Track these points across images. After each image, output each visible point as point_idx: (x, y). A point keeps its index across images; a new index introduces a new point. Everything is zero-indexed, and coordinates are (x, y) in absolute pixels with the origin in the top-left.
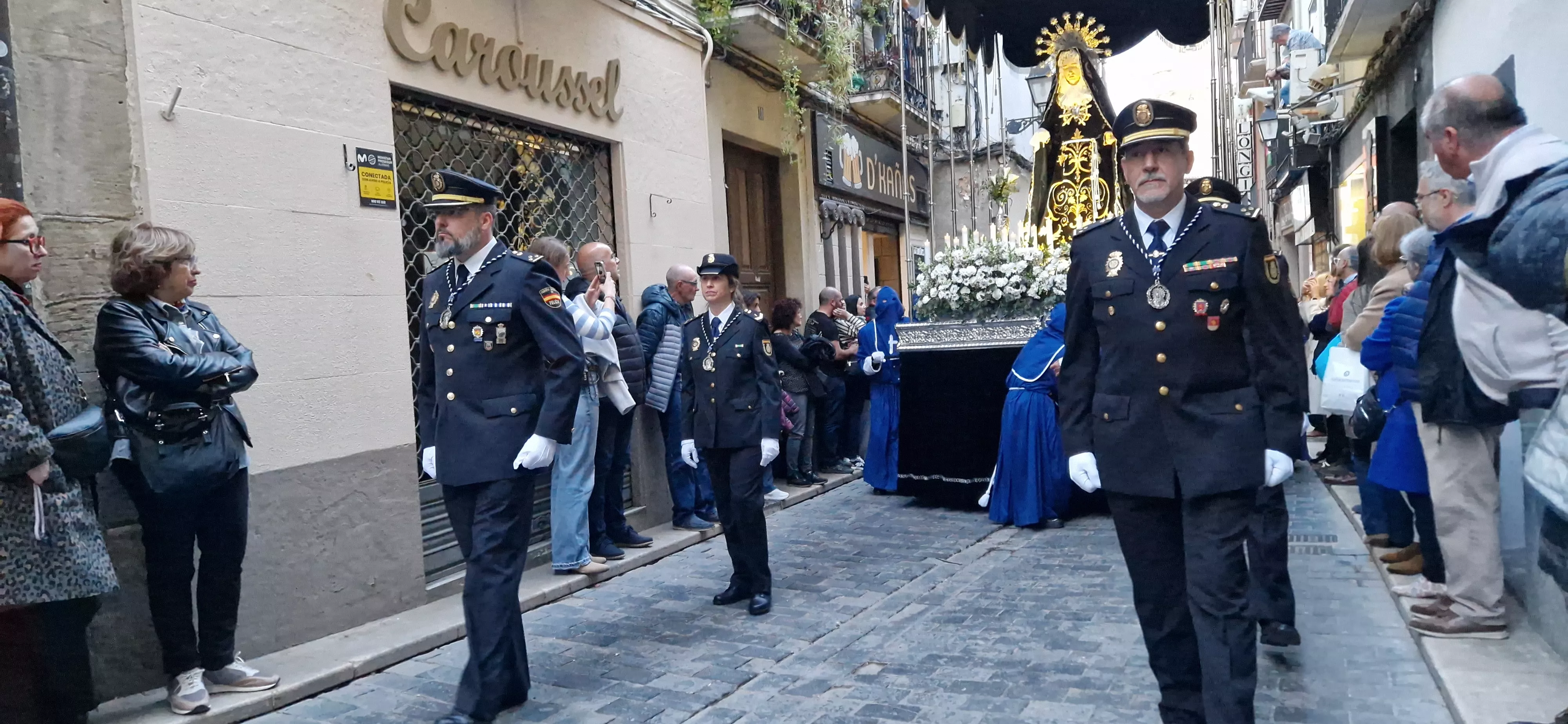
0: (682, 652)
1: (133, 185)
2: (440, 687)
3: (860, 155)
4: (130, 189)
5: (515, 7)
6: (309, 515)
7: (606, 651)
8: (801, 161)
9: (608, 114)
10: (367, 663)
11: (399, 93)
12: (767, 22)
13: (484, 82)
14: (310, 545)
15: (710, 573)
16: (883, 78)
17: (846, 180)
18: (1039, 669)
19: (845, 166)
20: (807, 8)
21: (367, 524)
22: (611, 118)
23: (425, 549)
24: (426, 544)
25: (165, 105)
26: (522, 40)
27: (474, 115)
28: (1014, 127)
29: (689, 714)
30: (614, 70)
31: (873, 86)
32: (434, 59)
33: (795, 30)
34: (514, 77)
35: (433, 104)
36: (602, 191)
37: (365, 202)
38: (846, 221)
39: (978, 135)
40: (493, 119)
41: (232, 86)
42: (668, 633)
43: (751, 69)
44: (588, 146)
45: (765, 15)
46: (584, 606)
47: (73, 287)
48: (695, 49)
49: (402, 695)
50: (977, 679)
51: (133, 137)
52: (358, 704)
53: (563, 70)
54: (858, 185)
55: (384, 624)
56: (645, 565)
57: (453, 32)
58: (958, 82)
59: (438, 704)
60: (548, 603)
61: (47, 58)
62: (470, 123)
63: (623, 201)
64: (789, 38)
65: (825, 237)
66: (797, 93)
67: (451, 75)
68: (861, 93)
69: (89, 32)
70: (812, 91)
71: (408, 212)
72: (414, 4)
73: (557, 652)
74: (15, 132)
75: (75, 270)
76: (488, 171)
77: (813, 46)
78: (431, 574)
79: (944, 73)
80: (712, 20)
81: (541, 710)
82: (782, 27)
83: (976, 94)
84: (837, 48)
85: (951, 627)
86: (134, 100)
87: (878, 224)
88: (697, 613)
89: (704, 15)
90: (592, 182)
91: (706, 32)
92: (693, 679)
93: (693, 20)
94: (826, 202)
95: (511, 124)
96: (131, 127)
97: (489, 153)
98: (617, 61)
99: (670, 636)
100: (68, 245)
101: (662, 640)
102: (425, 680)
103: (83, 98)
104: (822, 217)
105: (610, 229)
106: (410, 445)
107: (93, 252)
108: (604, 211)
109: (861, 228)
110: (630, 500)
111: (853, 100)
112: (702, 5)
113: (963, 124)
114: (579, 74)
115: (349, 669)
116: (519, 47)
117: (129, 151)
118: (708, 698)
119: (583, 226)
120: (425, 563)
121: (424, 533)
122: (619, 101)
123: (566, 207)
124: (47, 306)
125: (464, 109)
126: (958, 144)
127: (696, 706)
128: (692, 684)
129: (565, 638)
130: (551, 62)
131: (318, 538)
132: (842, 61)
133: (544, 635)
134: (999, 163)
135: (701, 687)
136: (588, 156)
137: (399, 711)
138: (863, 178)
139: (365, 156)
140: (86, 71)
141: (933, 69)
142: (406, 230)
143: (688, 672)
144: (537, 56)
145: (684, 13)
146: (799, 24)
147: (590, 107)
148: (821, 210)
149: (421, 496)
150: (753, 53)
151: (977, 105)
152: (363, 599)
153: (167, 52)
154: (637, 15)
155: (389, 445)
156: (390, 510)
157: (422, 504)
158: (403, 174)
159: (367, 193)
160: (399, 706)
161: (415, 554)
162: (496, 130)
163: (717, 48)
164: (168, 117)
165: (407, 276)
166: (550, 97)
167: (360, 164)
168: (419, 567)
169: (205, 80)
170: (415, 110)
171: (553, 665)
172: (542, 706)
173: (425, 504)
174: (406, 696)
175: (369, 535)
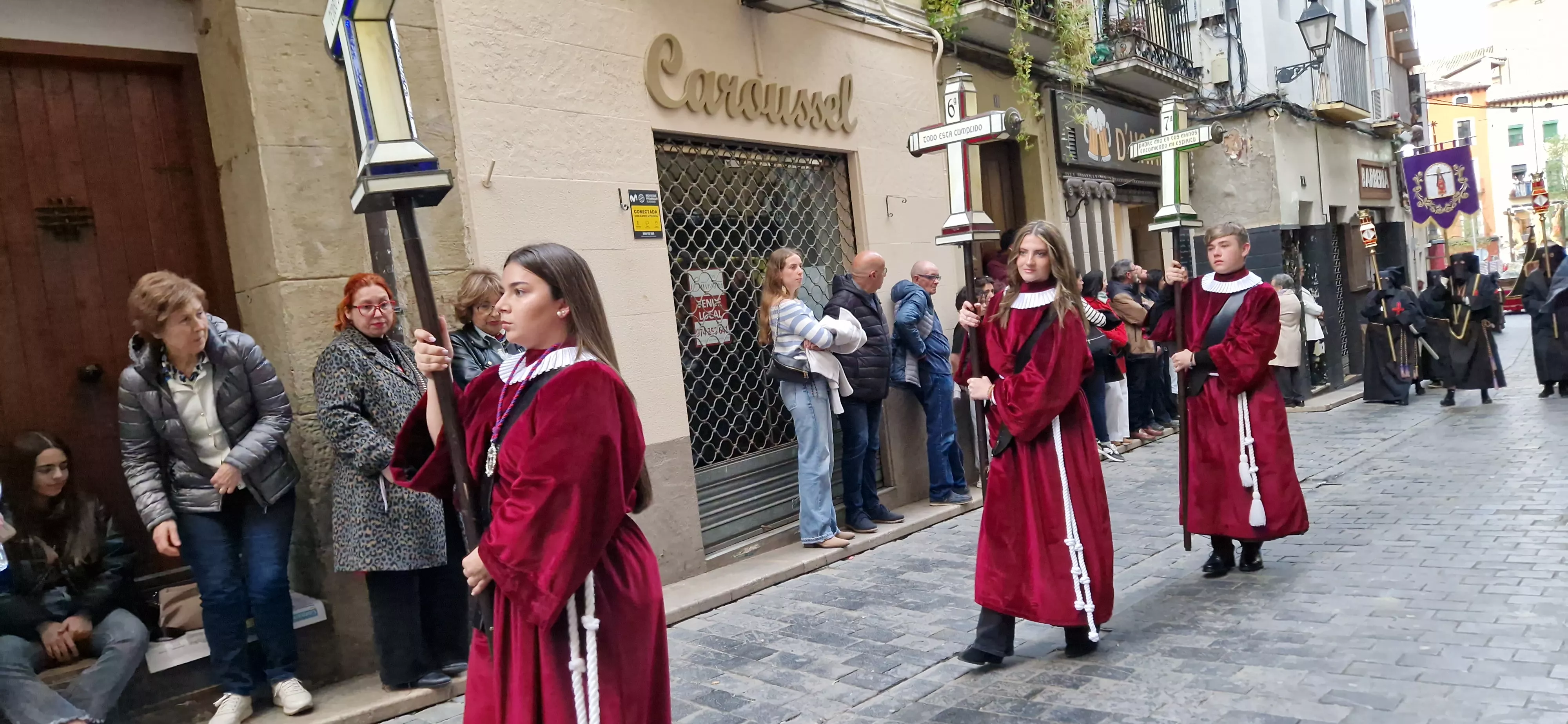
0: (922, 617)
1: (466, 242)
3: (1108, 127)
4: (464, 245)
5: (754, 44)
7: (854, 614)
8: (1042, 142)
9: (843, 126)
11: (660, 138)
12: (996, 14)
13: (730, 116)
15: (955, 548)
16: (1128, 45)
17: (1093, 155)
18: (1262, 638)
19: (1091, 141)
22: (845, 130)
23: (702, 526)
25: (485, 176)
26: (762, 73)
27: (723, 145)
28: (1285, 76)
29: (922, 669)
30: (846, 85)
31: (1119, 55)
32: (687, 103)
33: (1025, 16)
34: (756, 107)
35: (689, 142)
36: (842, 198)
37: (638, 235)
38: (1094, 196)
39: (1243, 89)
40: (740, 147)
41: (531, 152)
42: (909, 600)
44: (827, 158)
45: (993, 8)
46: (838, 575)
48: (925, 51)
49: (687, 645)
50: (1197, 646)
53: (800, 92)
54: (1107, 158)
55: (673, 588)
56: (895, 540)
57: (702, 77)
58: (1218, 35)
59: (716, 654)
60: (808, 573)
62: (721, 153)
63: (861, 206)
64: (1019, 25)
65: (1072, 215)
67: (703, 114)
68: (1105, 63)
70: (1051, 71)
71: (673, 238)
72: (668, 59)
73: (813, 614)
76: (738, 194)
77: (1046, 28)
78: (709, 547)
79: (1202, 27)
80: (941, 20)
81: (797, 661)
82: (1011, 16)
83: (1240, 46)
84: (1073, 27)
85: (1183, 599)
86: (464, 175)
87: (1132, 194)
88: (939, 583)
89: (933, 16)
90: (832, 191)
91: (935, 32)
92: (928, 640)
93: (923, 23)
94: (1071, 179)
95: (756, 149)
96: (462, 196)
97: (739, 177)
98: (850, 76)
99: (912, 602)
101: (904, 606)
102: (706, 635)
104: (1066, 195)
105: (850, 232)
106: (686, 438)
107: (444, 297)
108: (844, 217)
109: (1112, 201)
110: (882, 480)
111: (1097, 72)
112: (931, 7)
113: (1227, 79)
114: (814, 95)
116: (759, 79)
117: (462, 216)
118: (940, 655)
119: (826, 232)
120: (703, 538)
121: (701, 513)
122: (853, 114)
123: (809, 217)
125: (715, 143)
126: (1222, 100)
127: (928, 662)
128: (927, 644)
129: (820, 603)
130: (789, 88)
132: (1079, 38)
133: (804, 599)
134: (1270, 116)
135: (936, 646)
136: (827, 167)
137: (685, 657)
138: (1113, 150)
139: (636, 196)
141: (1188, 25)
142: (673, 253)
143: (924, 634)
144: (775, 85)
145: (914, 18)
146: (1030, 10)
147: (826, 124)
148: (1065, 188)
149: (697, 480)
150: (985, 44)
151: (1242, 57)
153: (483, 133)
154: (867, 29)
155: (669, 437)
156: (671, 492)
157: (698, 487)
158: (667, 207)
159: (639, 227)
160: (685, 653)
161: (695, 530)
162: (743, 156)
163: (948, 46)
164: (487, 185)
165: (675, 294)
166: (790, 120)
167: (632, 203)
168: (698, 541)
169: (512, 151)
170: (674, 150)
171: (809, 625)
172: (798, 657)
173: (700, 488)
174: (691, 646)
175: (657, 514)
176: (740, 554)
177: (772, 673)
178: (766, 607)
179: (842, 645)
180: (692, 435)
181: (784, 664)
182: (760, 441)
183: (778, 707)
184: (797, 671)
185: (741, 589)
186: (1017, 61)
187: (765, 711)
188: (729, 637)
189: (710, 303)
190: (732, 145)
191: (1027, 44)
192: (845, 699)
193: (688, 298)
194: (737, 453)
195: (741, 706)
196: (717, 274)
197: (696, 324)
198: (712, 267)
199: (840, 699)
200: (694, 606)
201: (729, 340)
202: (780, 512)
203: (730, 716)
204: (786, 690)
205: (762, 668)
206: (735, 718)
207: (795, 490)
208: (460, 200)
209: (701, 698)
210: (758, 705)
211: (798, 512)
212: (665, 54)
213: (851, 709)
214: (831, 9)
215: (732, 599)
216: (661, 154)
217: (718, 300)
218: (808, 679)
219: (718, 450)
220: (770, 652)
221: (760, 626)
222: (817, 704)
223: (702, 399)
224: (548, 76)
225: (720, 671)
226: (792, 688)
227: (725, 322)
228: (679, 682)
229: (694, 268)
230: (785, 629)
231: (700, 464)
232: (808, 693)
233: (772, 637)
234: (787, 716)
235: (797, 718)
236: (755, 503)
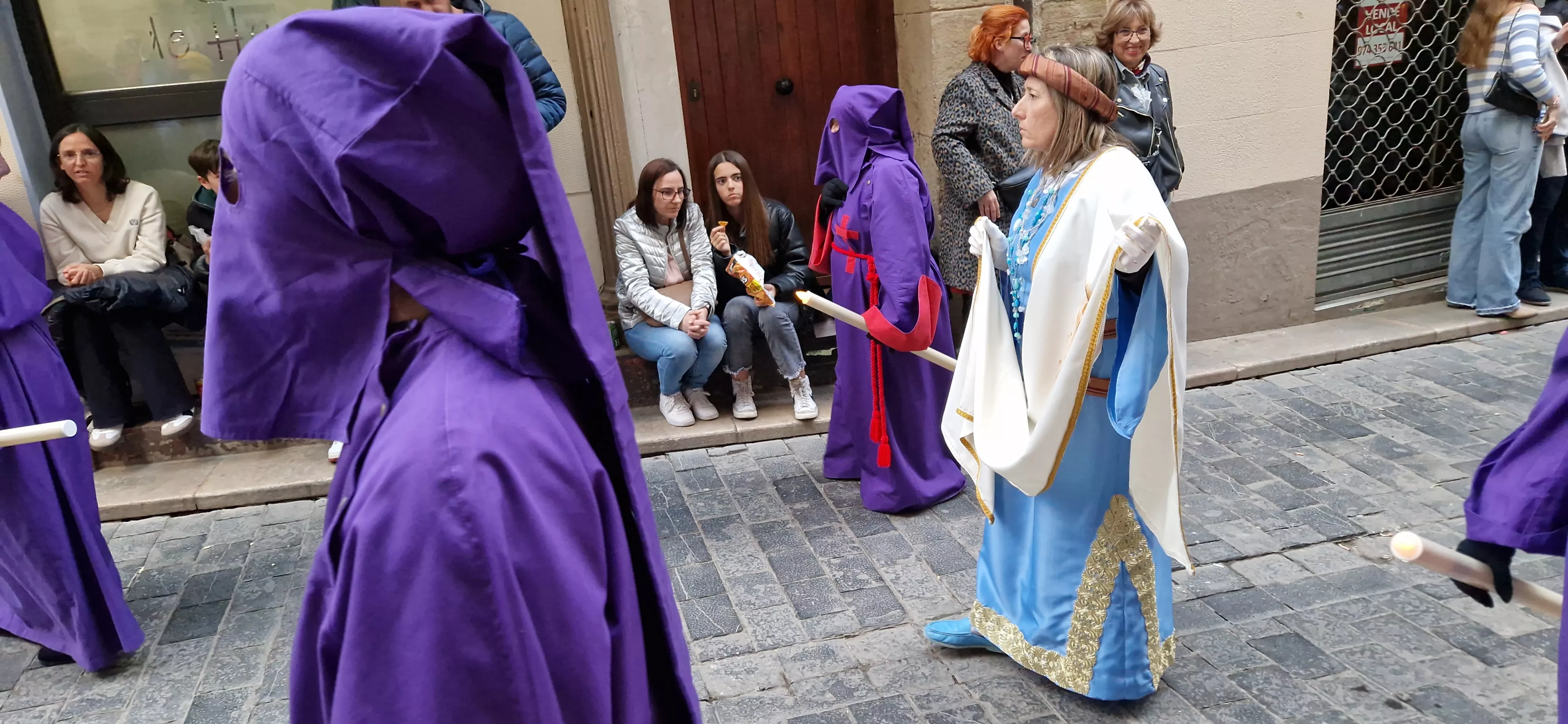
2: (1307, 405)
6: (1215, 237)
10: (1249, 369)
14: (1214, 262)
21: (1267, 248)
23: (1319, 272)
24: (1321, 268)
49: (1273, 404)
52: (1235, 402)
55: (1271, 335)
59: (1302, 420)
60: (1441, 343)
73: (1431, 397)
78: (1321, 296)
81: (1395, 449)
102: (1296, 396)
106: (1317, 178)
115: (1232, 372)
120: (1317, 285)
121: (1320, 258)
129: (1445, 385)
131: (1222, 257)
133: (1424, 376)
137: (1266, 417)
149: (1322, 223)
152: (1255, 311)
155: (1297, 177)
156: (1290, 236)
157: (1321, 231)
160: (1268, 413)
161: (1311, 275)
165: (1338, 6)
168: (1310, 289)
171: (1422, 409)
172: (1398, 446)
173: (1325, 232)
174: (1276, 405)
175: (1267, 258)
176: (1358, 308)
177: (1361, 458)
178: (1374, 377)
179: (1457, 444)
180: (1326, 172)
181: (1378, 451)
182: (1413, 182)
183: (1358, 498)
184: (1391, 462)
185: (1348, 351)
187: (1343, 498)
188: (1323, 404)
189: (1384, 13)
192: (1442, 509)
193: (1355, 9)
194: (1379, 196)
195: (1317, 486)
197: (1360, 42)
199: (1435, 507)
200: (1288, 362)
201: (1400, 59)
202: (1421, 265)
203: (1303, 494)
204: (1374, 480)
205: (1351, 450)
206: (1308, 497)
209: (1276, 467)
210: (1336, 490)
213: (1446, 521)
215: (1337, 359)
217: (1395, 11)
218: (1403, 476)
219: (1356, 192)
220: (1366, 432)
221: (1361, 399)
222: (1405, 505)
223: (1347, 132)
225: (1303, 442)
226: (1380, 480)
227: (1400, 37)
228: (1256, 443)
230: (1391, 408)
231: (1330, 205)
232: (1399, 490)
233: (1372, 415)
234: (1365, 511)
235: (1377, 516)
236: (1390, 254)
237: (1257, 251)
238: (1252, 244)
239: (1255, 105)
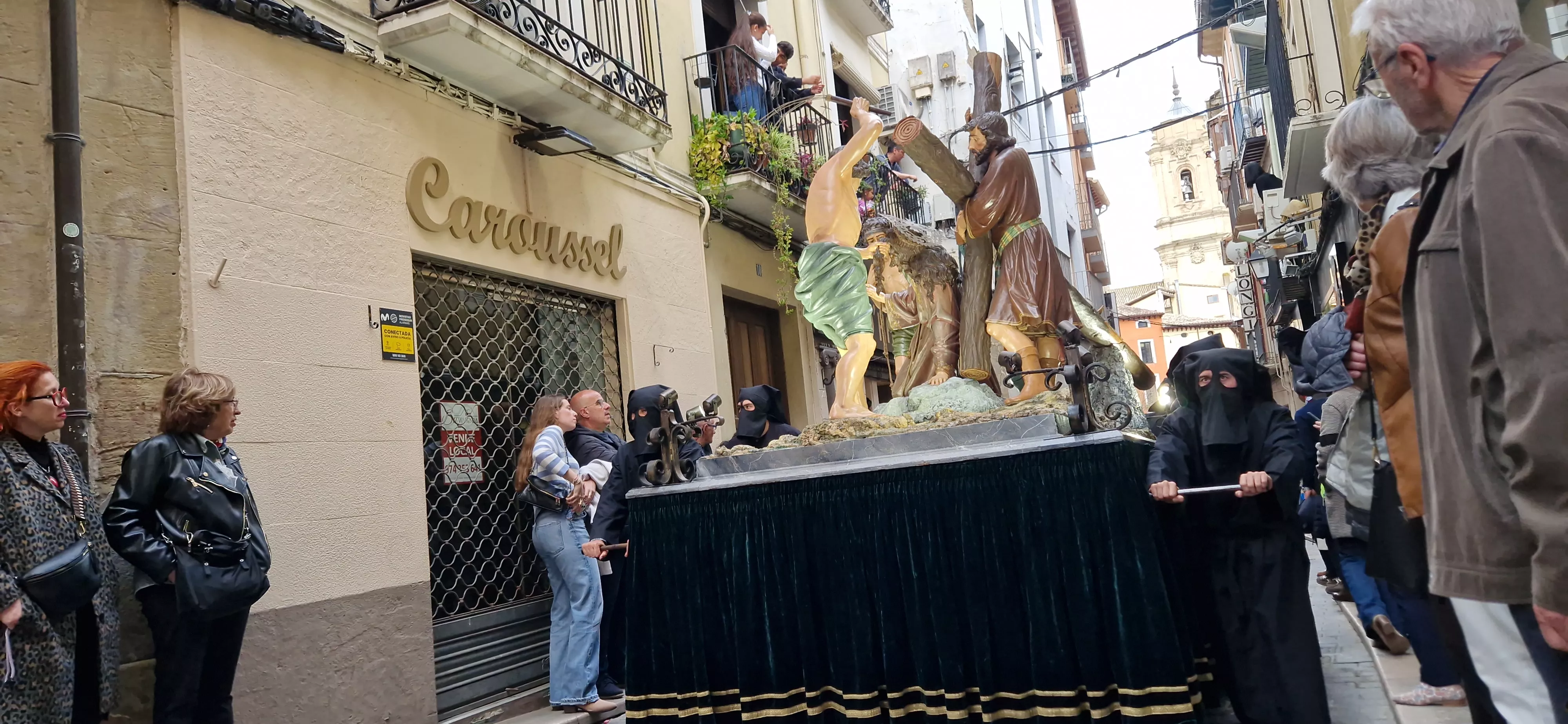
1: (180, 345)
4: (178, 348)
5: (525, 182)
6: (329, 649)
11: (419, 261)
12: (759, 187)
13: (496, 247)
14: (329, 678)
20: (796, 173)
21: (383, 659)
22: (615, 276)
23: (438, 687)
24: (439, 681)
25: (212, 275)
26: (531, 210)
27: (488, 277)
30: (617, 234)
32: (451, 228)
33: (786, 192)
34: (524, 243)
35: (450, 269)
36: (609, 344)
37: (387, 356)
40: (505, 281)
41: (271, 257)
43: (746, 230)
44: (595, 303)
45: (757, 181)
47: (124, 436)
48: (692, 214)
51: (183, 302)
53: (569, 234)
57: (469, 204)
61: (114, 239)
62: (484, 285)
63: (628, 352)
64: (780, 199)
66: (790, 249)
67: (466, 242)
69: (149, 214)
71: (426, 365)
72: (433, 182)
74: (81, 301)
75: (126, 420)
78: (443, 711)
79: (937, 228)
80: (708, 188)
82: (773, 191)
86: (185, 271)
87: (880, 371)
89: (701, 184)
90: (599, 335)
91: (703, 199)
93: (691, 188)
95: (522, 284)
96: (182, 294)
97: (502, 310)
98: (620, 225)
100: (120, 399)
103: (141, 270)
104: (823, 364)
105: (615, 378)
106: (425, 583)
107: (143, 404)
108: (610, 360)
112: (699, 175)
114: (584, 238)
116: (528, 216)
117: (179, 315)
119: (591, 375)
120: (438, 700)
121: (437, 671)
122: (621, 262)
123: (575, 358)
124: (100, 454)
125: (477, 273)
130: (558, 228)
131: (336, 672)
136: (594, 312)
139: (387, 315)
140: (145, 248)
142: (424, 381)
144: (544, 224)
145: (682, 182)
146: (790, 188)
147: (595, 267)
148: (822, 358)
149: (434, 633)
150: (749, 216)
153: (215, 229)
154: (637, 185)
155: (405, 582)
156: (404, 646)
157: (435, 641)
158: (422, 332)
159: (389, 348)
161: (431, 690)
162: (508, 291)
163: (714, 212)
164: (214, 284)
165: (424, 424)
166: (559, 259)
167: (382, 322)
168: (431, 704)
169: (247, 252)
170: (434, 275)
173: (439, 641)
175: (384, 670)
176: (479, 719)
180: (433, 581)
182: (509, 591)
186: (779, 232)
189: (462, 438)
190: (497, 278)
191: (787, 217)
193: (439, 429)
194: (483, 605)
196: (473, 408)
197: (446, 460)
198: (468, 400)
201: (481, 479)
202: (528, 673)
207: (546, 649)
208: (180, 298)
211: (548, 673)
212: (430, 176)
214: (603, 161)
216: (419, 277)
217: (472, 435)
219: (462, 600)
223: (447, 541)
224: (297, 181)
227: (478, 460)
229: (448, 399)
231: (440, 615)
236: (500, 663)
237: (375, 663)
238: (367, 656)
239: (357, 506)
